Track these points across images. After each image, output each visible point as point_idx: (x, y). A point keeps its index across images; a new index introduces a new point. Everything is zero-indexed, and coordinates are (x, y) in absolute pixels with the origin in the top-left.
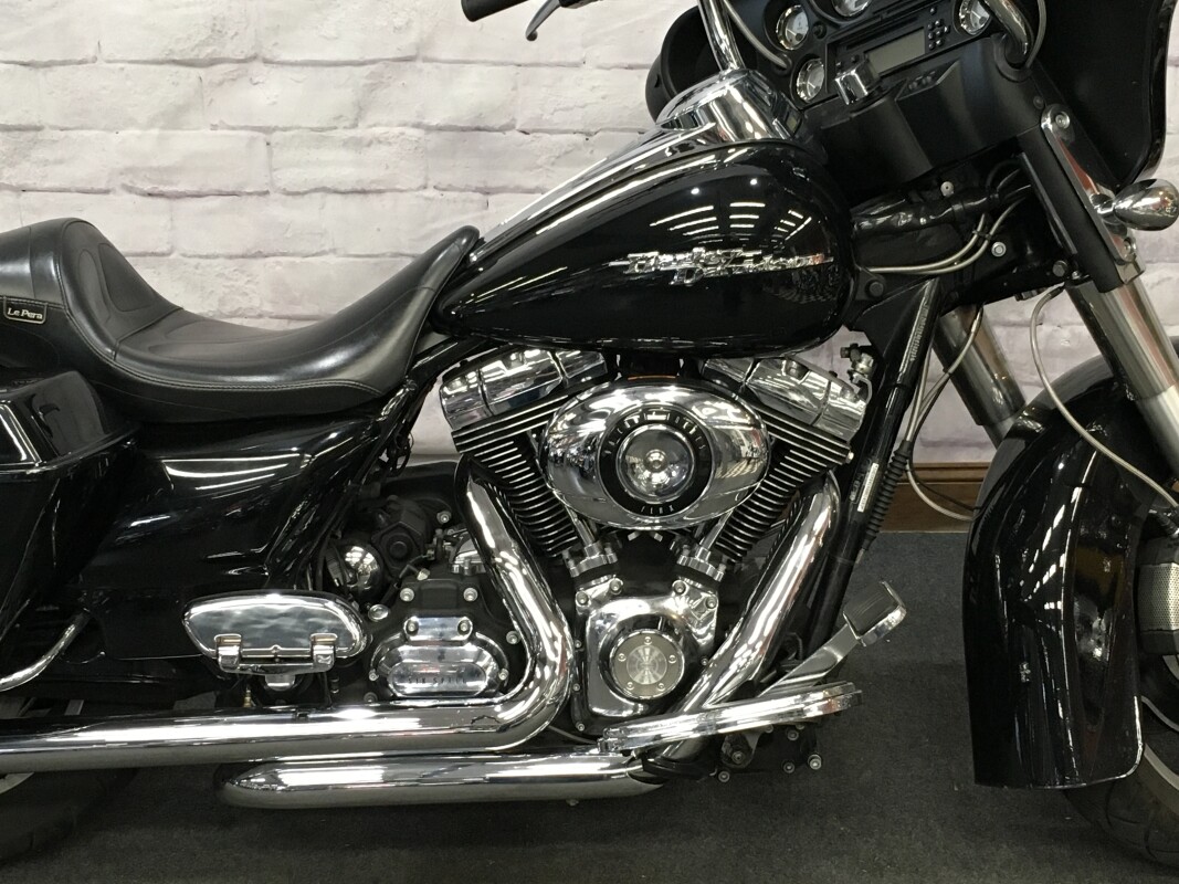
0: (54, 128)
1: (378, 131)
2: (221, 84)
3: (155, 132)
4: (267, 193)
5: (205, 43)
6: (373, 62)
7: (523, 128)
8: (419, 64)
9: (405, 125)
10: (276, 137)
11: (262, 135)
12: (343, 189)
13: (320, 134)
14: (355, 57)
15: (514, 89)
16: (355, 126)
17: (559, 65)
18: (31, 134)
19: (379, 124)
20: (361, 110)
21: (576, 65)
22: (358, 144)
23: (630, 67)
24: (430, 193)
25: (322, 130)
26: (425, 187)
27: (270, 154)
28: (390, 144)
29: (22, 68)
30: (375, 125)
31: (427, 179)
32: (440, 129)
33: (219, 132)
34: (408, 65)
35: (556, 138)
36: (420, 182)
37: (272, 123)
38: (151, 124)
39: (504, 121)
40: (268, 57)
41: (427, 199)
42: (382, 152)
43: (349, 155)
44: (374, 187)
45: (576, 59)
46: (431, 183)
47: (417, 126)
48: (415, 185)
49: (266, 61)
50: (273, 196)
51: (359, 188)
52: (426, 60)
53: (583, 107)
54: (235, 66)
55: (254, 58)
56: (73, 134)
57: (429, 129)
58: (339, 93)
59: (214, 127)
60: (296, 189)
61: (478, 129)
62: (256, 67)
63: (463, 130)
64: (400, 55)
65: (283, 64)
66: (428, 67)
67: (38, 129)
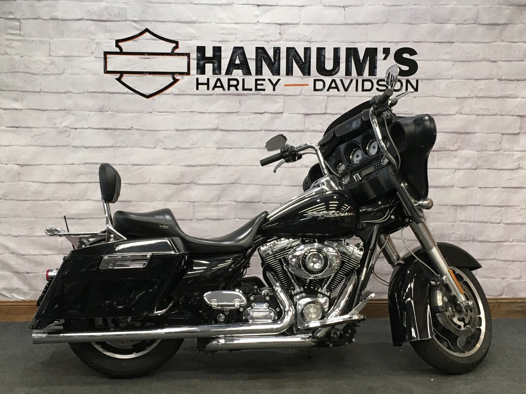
0: (135, 201)
1: (224, 203)
2: (182, 189)
3: (163, 202)
4: (192, 219)
5: (179, 179)
6: (224, 184)
7: (264, 202)
8: (236, 185)
9: (231, 201)
10: (196, 204)
11: (192, 203)
12: (213, 218)
13: (208, 203)
14: (219, 183)
15: (262, 191)
16: (218, 201)
17: (274, 185)
18: (128, 203)
19: (225, 201)
20: (219, 197)
21: (278, 185)
22: (218, 206)
23: (293, 186)
24: (237, 220)
25: (209, 202)
26: (236, 218)
27: (194, 209)
28: (227, 206)
29: (129, 185)
30: (223, 201)
31: (236, 216)
32: (241, 202)
33: (180, 203)
34: (233, 185)
35: (272, 205)
36: (235, 217)
37: (195, 200)
38: (162, 201)
39: (259, 200)
40: (196, 182)
41: (237, 221)
42: (225, 208)
43: (215, 209)
44: (222, 218)
45: (279, 183)
46: (237, 217)
47: (235, 201)
48: (233, 218)
49: (195, 184)
50: (194, 220)
51: (217, 218)
52: (238, 184)
53: (280, 196)
54: (186, 185)
55: (192, 183)
56: (140, 203)
57: (238, 202)
58: (214, 192)
59: (179, 201)
60: (200, 219)
61: (251, 202)
62: (193, 185)
63: (247, 202)
64: (231, 182)
65: (199, 184)
66: (239, 185)
67: (130, 201)
